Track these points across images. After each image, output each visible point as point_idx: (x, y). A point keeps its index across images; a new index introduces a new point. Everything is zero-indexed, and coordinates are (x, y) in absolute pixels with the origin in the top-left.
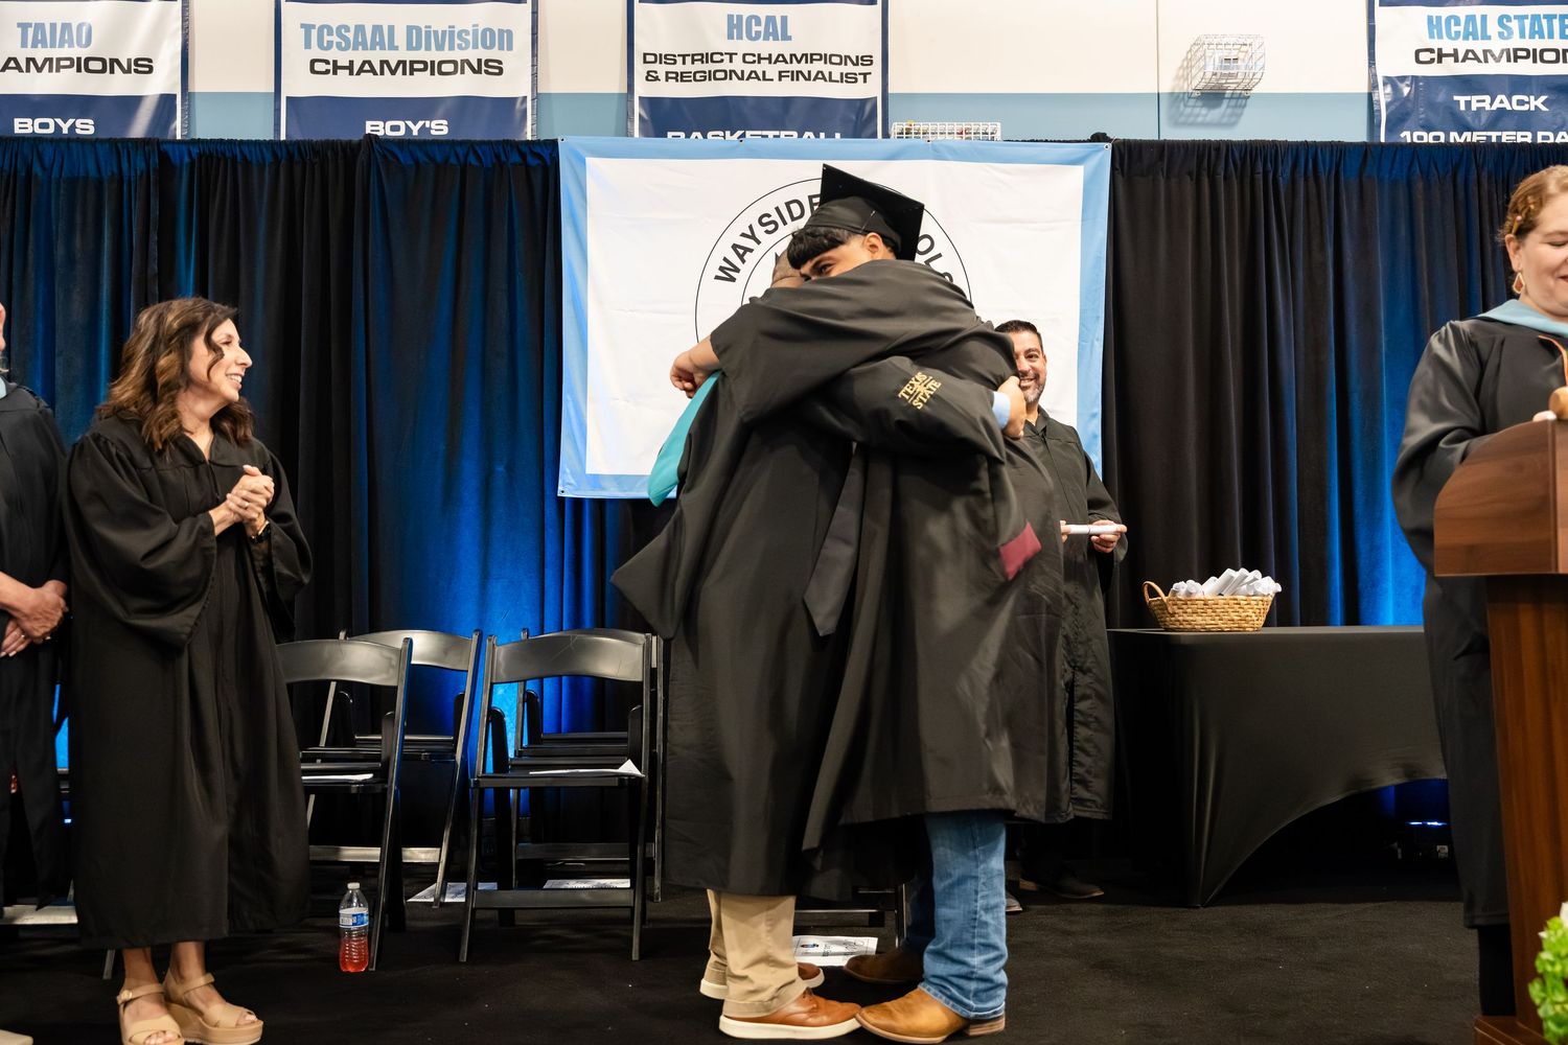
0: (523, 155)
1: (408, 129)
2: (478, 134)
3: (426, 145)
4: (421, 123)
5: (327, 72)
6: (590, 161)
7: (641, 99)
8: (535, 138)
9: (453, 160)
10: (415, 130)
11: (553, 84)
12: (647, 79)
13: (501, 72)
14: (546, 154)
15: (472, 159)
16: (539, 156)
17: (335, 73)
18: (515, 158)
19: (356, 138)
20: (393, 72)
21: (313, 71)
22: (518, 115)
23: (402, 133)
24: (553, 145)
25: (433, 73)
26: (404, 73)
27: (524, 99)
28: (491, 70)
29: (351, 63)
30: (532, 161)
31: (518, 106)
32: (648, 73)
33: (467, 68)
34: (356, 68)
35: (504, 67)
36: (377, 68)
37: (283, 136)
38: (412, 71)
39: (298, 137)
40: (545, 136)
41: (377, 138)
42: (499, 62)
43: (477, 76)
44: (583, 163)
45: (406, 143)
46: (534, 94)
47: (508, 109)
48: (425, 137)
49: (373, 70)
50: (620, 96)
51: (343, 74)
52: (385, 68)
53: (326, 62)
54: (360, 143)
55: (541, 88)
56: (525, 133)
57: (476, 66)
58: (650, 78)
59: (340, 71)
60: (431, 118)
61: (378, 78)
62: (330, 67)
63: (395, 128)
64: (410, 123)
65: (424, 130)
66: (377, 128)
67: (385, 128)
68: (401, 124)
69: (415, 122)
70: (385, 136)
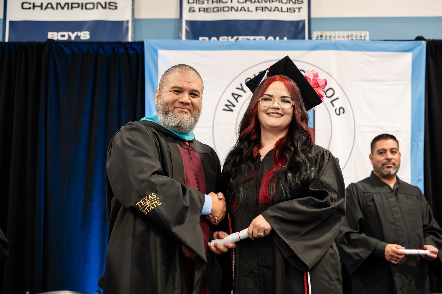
0: (126, 49)
1: (70, 37)
2: (104, 38)
3: (78, 44)
4: (76, 33)
5: (30, 8)
6: (161, 52)
7: (187, 22)
8: (133, 41)
9: (91, 52)
10: (73, 38)
11: (143, 14)
12: (189, 11)
13: (116, 8)
14: (138, 49)
15: (101, 51)
16: (134, 49)
17: (34, 8)
18: (122, 50)
19: (43, 40)
20: (63, 8)
21: (22, 8)
22: (124, 29)
23: (66, 38)
24: (142, 44)
25: (82, 9)
26: (68, 9)
27: (128, 22)
28: (111, 7)
29: (42, 4)
30: (131, 52)
31: (125, 25)
32: (190, 8)
33: (99, 6)
34: (44, 6)
35: (118, 5)
36: (55, 6)
37: (7, 40)
38: (72, 8)
39: (14, 40)
40: (138, 40)
41: (53, 40)
42: (116, 3)
43: (104, 10)
44: (156, 52)
45: (68, 43)
46: (133, 19)
47: (119, 25)
48: (78, 40)
49: (52, 8)
50: (176, 20)
51: (38, 9)
52: (59, 6)
53: (30, 4)
54: (45, 43)
55: (137, 16)
56: (128, 38)
57: (104, 5)
58: (191, 11)
59: (36, 8)
60: (81, 31)
61: (55, 11)
62: (31, 6)
63: (63, 36)
64: (70, 33)
65: (77, 37)
66: (53, 36)
67: (57, 36)
68: (66, 34)
69: (73, 33)
70: (58, 39)
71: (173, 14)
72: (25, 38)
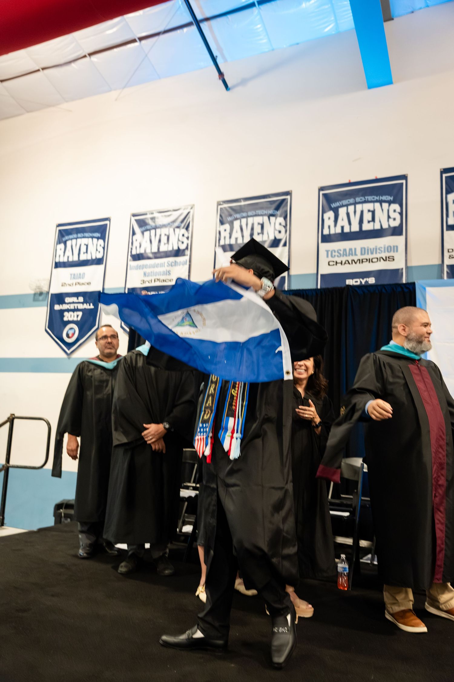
0: (402, 289)
1: (361, 282)
2: (386, 281)
3: (367, 286)
4: (365, 280)
5: (334, 265)
6: (428, 289)
7: (448, 266)
8: (407, 282)
9: (377, 291)
10: (363, 283)
11: (414, 262)
12: (449, 258)
13: (394, 259)
14: (411, 287)
15: (384, 291)
16: (407, 288)
17: (336, 264)
18: (399, 289)
19: (343, 286)
20: (356, 263)
21: (329, 265)
22: (400, 274)
23: (358, 283)
24: (413, 284)
25: (369, 262)
26: (360, 263)
27: (402, 269)
28: (390, 260)
29: (342, 261)
30: (406, 290)
31: (400, 271)
32: (450, 256)
33: (381, 259)
34: (343, 263)
35: (395, 258)
36: (350, 262)
37: (319, 287)
38: (362, 262)
39: (324, 287)
40: (410, 281)
41: (350, 285)
42: (393, 257)
43: (385, 262)
44: (425, 289)
45: (360, 287)
46: (406, 267)
47: (396, 272)
48: (367, 284)
49: (349, 263)
50: (439, 265)
51: (339, 265)
52: (353, 262)
53: (334, 262)
54: (344, 288)
55: (409, 264)
56: (403, 280)
57: (385, 259)
58: (450, 258)
59: (338, 264)
60: (368, 277)
61: (351, 265)
62: (335, 263)
63: (356, 282)
64: (361, 280)
65: (366, 282)
66: (350, 282)
67: (353, 282)
68: (358, 280)
69: (363, 279)
70: (353, 284)
71: (437, 261)
72: (331, 285)
